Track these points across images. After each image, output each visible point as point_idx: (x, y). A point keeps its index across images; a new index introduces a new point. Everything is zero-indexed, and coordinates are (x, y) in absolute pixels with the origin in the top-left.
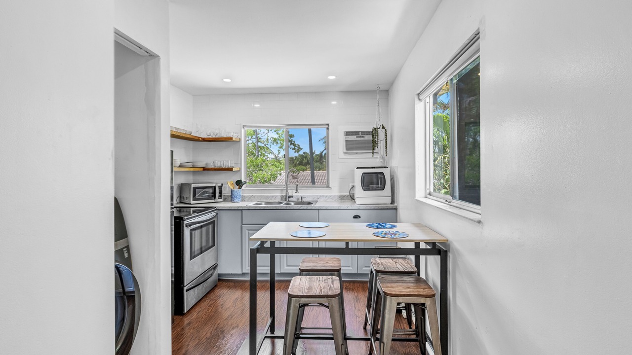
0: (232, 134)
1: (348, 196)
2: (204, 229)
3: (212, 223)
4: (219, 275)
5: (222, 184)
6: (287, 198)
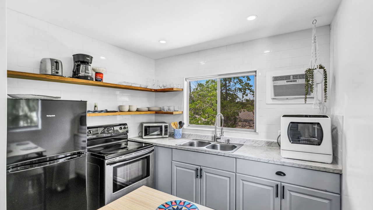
1: (276, 143)
6: (215, 139)
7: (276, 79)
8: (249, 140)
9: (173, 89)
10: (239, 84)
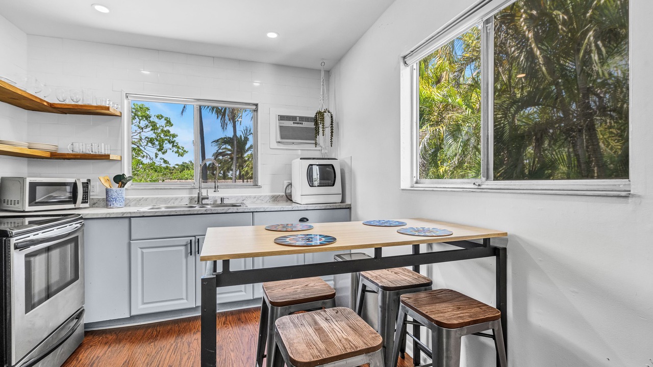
0: (108, 102)
1: (282, 196)
2: (55, 253)
3: (74, 241)
4: (86, 325)
5: (89, 180)
6: (200, 199)
7: (282, 118)
8: (250, 197)
9: (108, 108)
10: (152, 130)
